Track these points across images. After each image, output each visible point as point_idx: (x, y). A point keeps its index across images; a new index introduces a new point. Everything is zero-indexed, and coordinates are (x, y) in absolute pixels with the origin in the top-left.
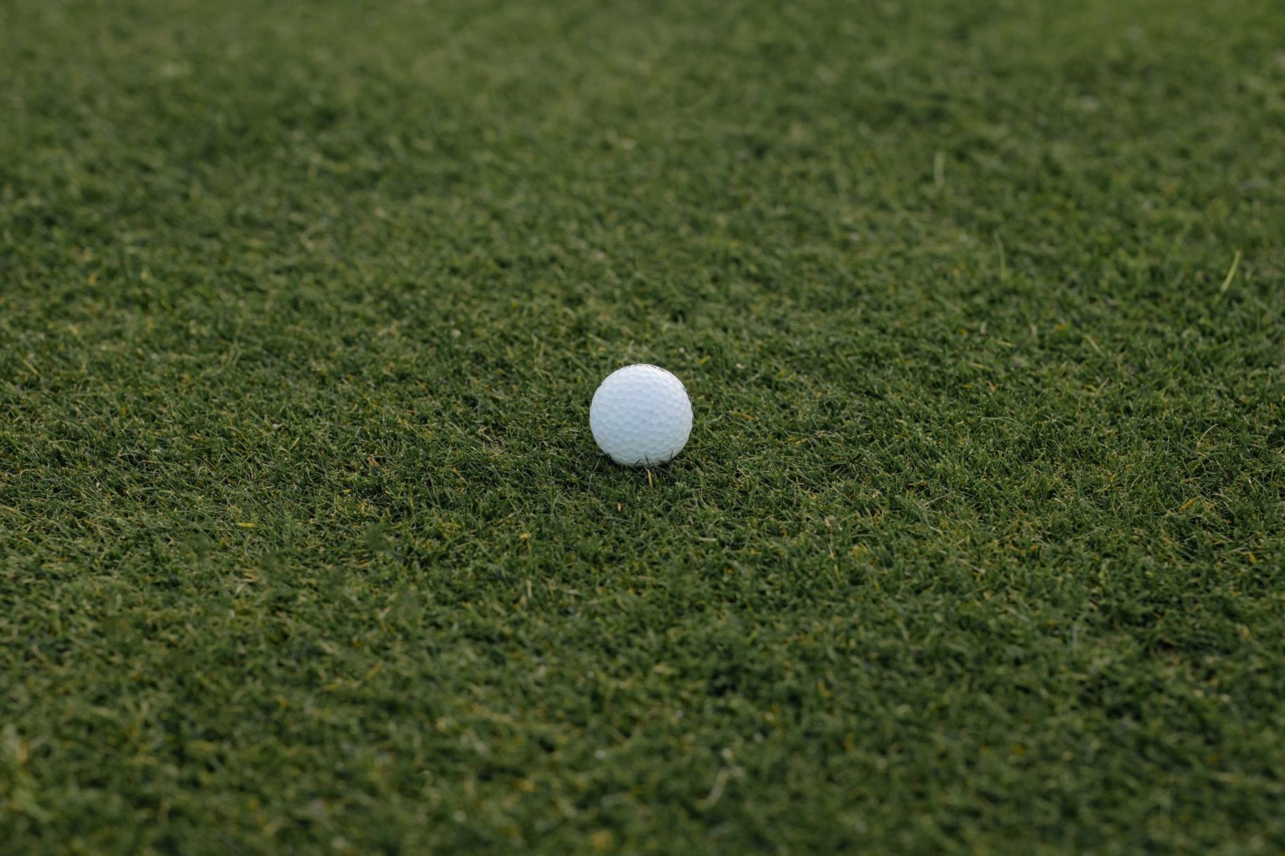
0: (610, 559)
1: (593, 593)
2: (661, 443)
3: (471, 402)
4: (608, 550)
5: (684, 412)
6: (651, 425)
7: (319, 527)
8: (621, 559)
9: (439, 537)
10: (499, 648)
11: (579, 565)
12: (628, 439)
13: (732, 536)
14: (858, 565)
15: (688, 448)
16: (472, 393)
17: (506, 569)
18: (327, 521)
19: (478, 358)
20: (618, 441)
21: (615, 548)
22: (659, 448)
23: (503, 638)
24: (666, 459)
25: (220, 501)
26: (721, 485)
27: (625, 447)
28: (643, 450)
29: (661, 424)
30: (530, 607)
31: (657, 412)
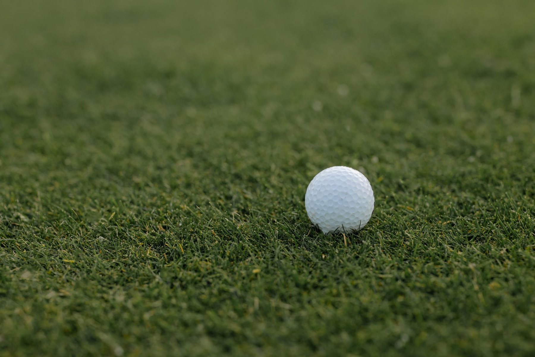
0: (315, 287)
1: (303, 308)
2: (353, 215)
3: (229, 198)
4: (315, 281)
5: (369, 196)
6: (347, 202)
7: (117, 264)
8: (323, 288)
9: (197, 270)
10: (229, 341)
11: (294, 291)
12: (330, 212)
13: (403, 275)
14: (496, 294)
15: (370, 223)
16: (231, 193)
17: (241, 290)
18: (123, 260)
19: (238, 176)
20: (323, 214)
21: (320, 281)
22: (351, 219)
23: (233, 334)
24: (357, 228)
25: (56, 247)
26: (393, 245)
27: (328, 218)
28: (340, 220)
29: (353, 202)
30: (256, 314)
31: (351, 193)
